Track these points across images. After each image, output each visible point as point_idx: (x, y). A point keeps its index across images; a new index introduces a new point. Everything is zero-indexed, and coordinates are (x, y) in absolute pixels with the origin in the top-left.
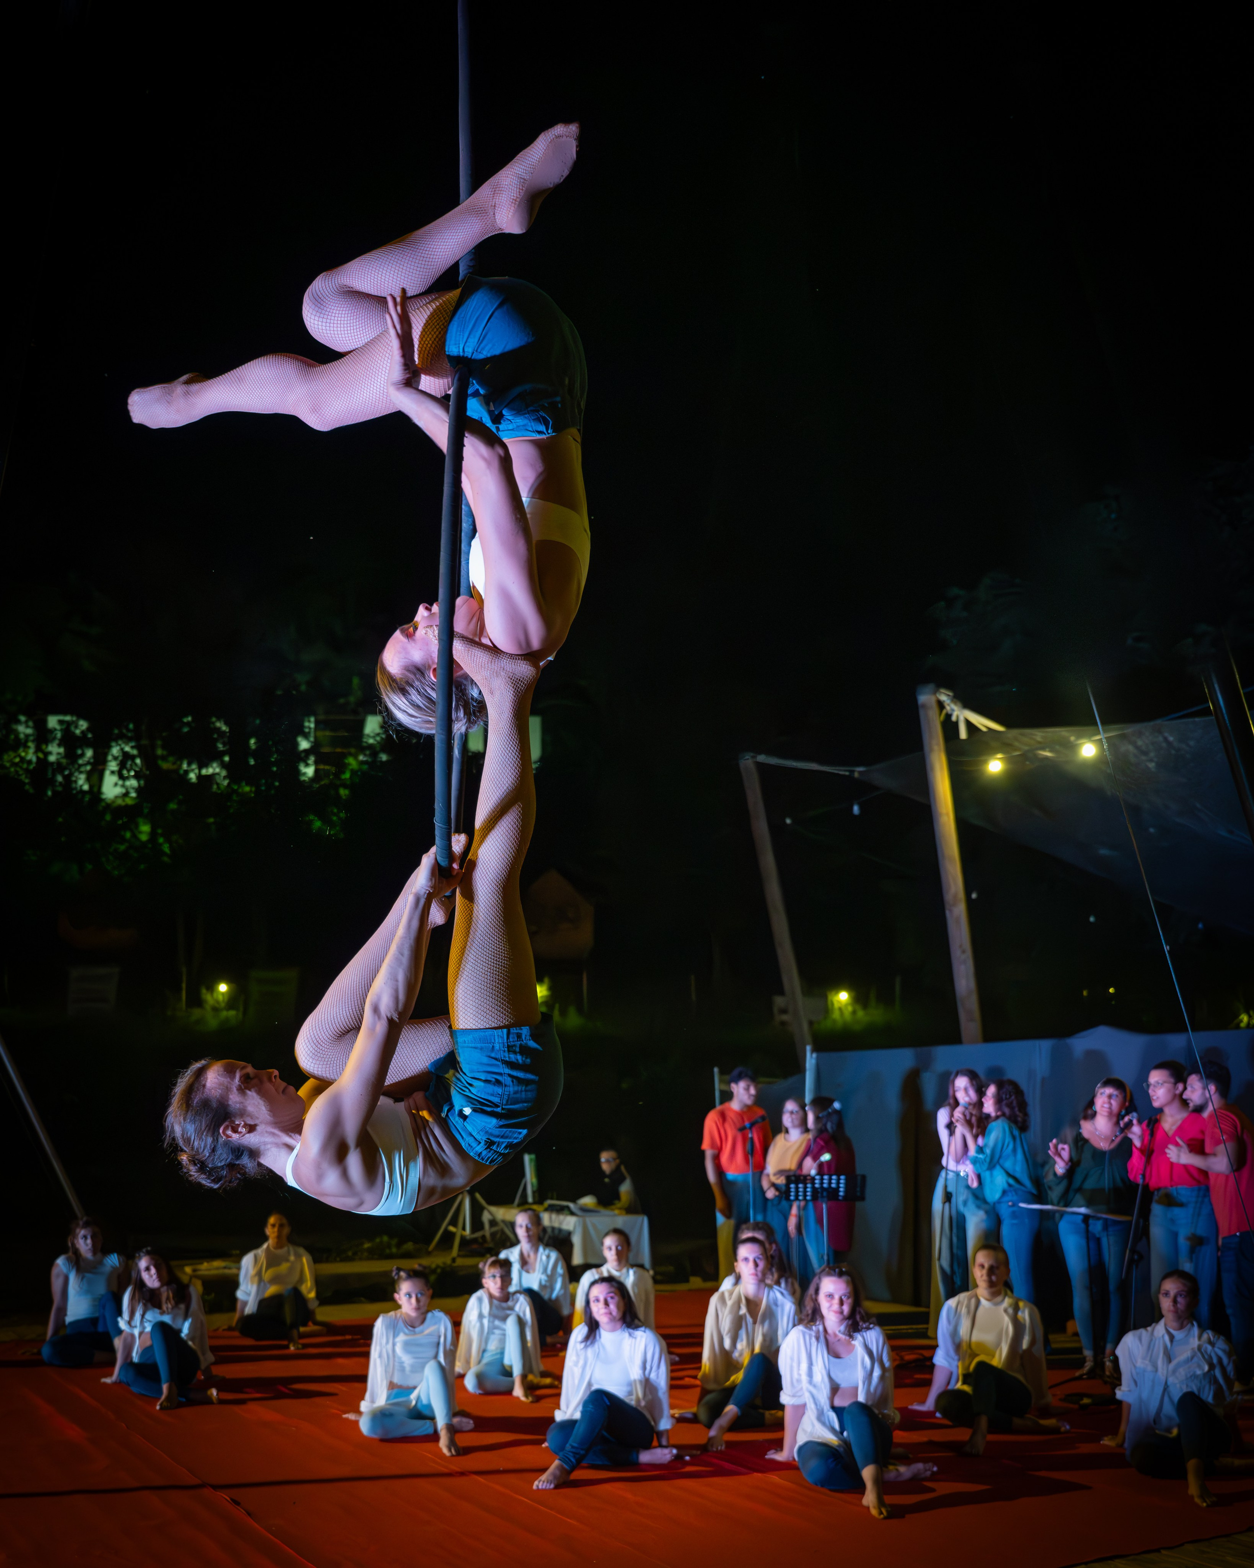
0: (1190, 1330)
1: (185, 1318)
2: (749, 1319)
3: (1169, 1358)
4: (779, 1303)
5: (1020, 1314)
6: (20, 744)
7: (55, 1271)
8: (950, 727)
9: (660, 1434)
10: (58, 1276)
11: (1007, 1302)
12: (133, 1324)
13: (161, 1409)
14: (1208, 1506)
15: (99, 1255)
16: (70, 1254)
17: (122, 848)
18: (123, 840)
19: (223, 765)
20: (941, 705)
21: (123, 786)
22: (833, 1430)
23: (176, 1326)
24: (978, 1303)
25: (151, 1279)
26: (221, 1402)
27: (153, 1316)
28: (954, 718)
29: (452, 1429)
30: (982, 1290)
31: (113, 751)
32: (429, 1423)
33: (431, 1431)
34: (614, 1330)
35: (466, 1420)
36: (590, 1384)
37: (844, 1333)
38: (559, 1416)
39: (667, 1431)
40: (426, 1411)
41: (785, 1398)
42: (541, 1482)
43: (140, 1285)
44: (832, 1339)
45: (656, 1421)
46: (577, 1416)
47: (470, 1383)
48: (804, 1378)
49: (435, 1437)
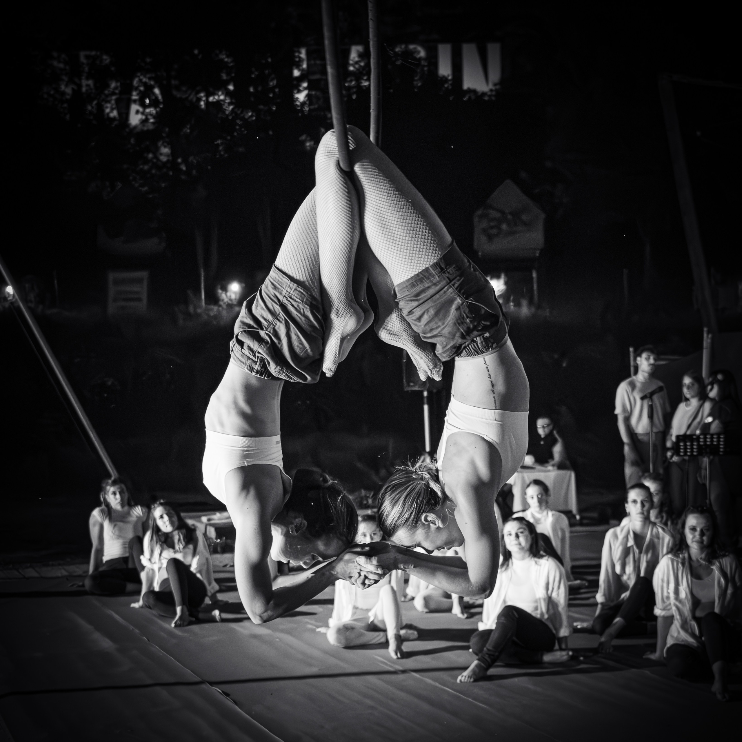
1: (194, 554)
2: (637, 551)
7: (91, 521)
9: (560, 640)
10: (94, 525)
12: (153, 561)
13: (176, 626)
15: (126, 508)
16: (103, 506)
17: (146, 167)
18: (146, 161)
19: (228, 93)
21: (144, 113)
23: (187, 562)
25: (165, 525)
26: (223, 620)
27: (168, 554)
29: (400, 640)
31: (136, 82)
32: (382, 634)
33: (383, 640)
34: (523, 558)
35: (410, 632)
36: (504, 601)
37: (704, 560)
38: (482, 627)
39: (565, 638)
40: (380, 625)
41: (658, 611)
42: (463, 677)
43: (157, 530)
44: (695, 564)
45: (558, 630)
46: (494, 627)
47: (419, 604)
48: (672, 595)
49: (385, 645)
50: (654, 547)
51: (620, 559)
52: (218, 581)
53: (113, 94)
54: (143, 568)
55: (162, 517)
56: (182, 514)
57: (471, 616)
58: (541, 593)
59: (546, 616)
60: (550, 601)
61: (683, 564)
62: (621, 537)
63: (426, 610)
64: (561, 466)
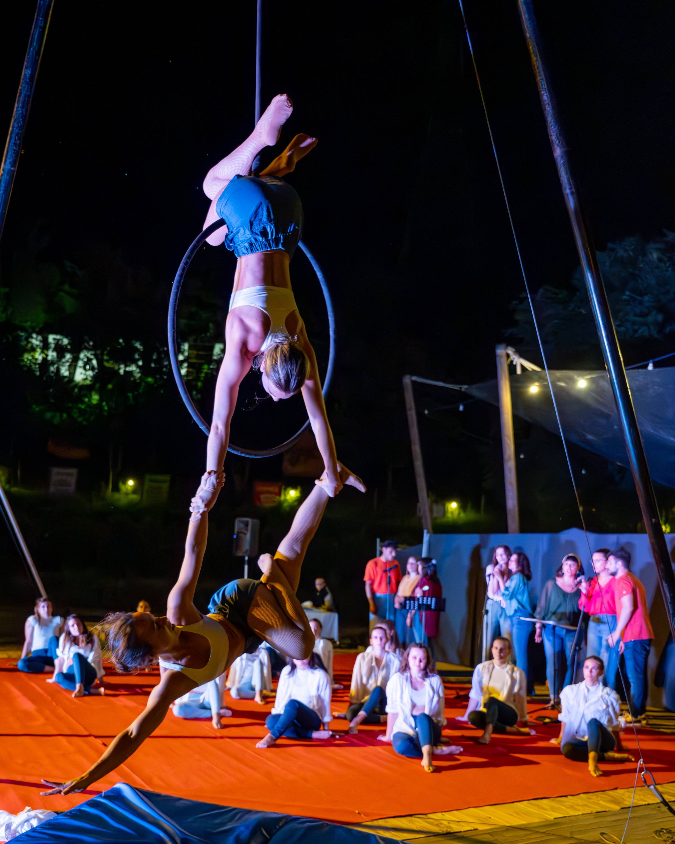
0: (598, 687)
1: (91, 650)
2: (377, 669)
3: (586, 700)
4: (392, 660)
5: (515, 674)
6: (33, 349)
7: (27, 624)
8: (512, 367)
9: (324, 724)
10: (29, 626)
11: (509, 667)
12: (64, 652)
13: (75, 696)
14: (597, 776)
15: (51, 617)
17: (83, 407)
18: (83, 402)
19: (138, 366)
20: (508, 356)
21: (85, 374)
22: (411, 727)
23: (85, 655)
24: (494, 667)
25: (75, 631)
26: (106, 695)
27: (75, 649)
28: (515, 363)
29: (220, 717)
30: (496, 660)
31: (82, 356)
32: (208, 711)
33: (209, 716)
34: (304, 669)
35: (227, 711)
36: (290, 696)
37: (421, 678)
38: (274, 711)
39: (328, 723)
40: (207, 705)
41: (388, 709)
42: (261, 744)
43: (69, 633)
44: (413, 680)
45: (323, 717)
46: (282, 712)
47: (233, 693)
48: (398, 699)
49: (210, 719)
50: (387, 666)
51: (366, 674)
52: (105, 668)
53: (67, 362)
54: (57, 657)
55: (73, 626)
56: (86, 623)
57: (267, 703)
58: (314, 693)
59: (316, 708)
60: (319, 698)
61: (407, 680)
62: (367, 659)
63: (238, 697)
64: (329, 610)
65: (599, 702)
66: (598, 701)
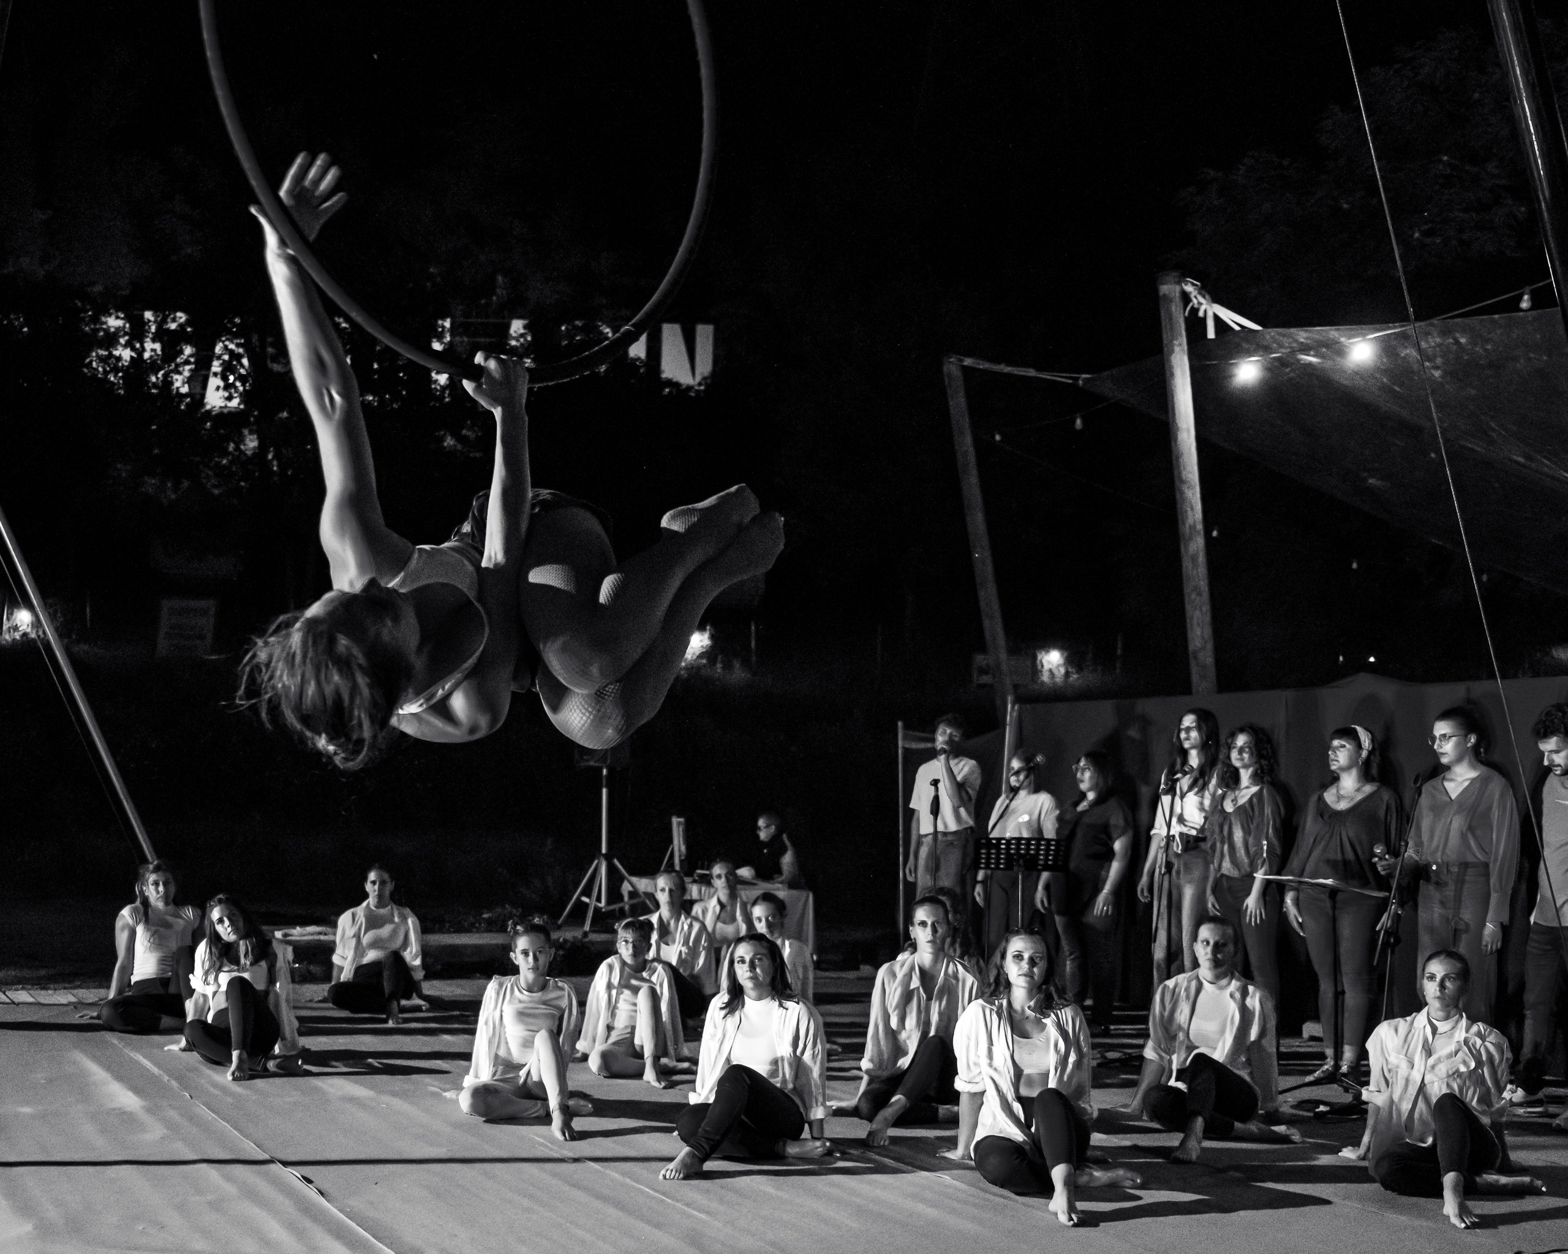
2: (924, 995)
3: (1428, 1051)
4: (960, 976)
5: (1249, 1002)
6: (111, 339)
7: (119, 924)
8: (1195, 324)
9: (811, 1124)
10: (123, 929)
11: (1235, 984)
12: (206, 982)
13: (233, 1079)
14: (1467, 1227)
15: (171, 907)
16: (138, 903)
17: (222, 461)
20: (1186, 298)
21: (227, 389)
22: (1017, 1123)
27: (229, 972)
28: (1201, 314)
29: (568, 1114)
30: (1205, 971)
31: (218, 349)
32: (539, 1103)
33: (542, 1112)
35: (582, 1102)
38: (694, 1099)
39: (820, 1121)
40: (536, 1091)
41: (960, 1084)
42: (669, 1171)
43: (215, 939)
44: (1018, 1016)
45: (807, 1108)
47: (594, 1064)
48: (984, 1060)
49: (546, 1119)
50: (950, 991)
51: (896, 1007)
53: (187, 362)
54: (191, 992)
55: (221, 921)
59: (790, 1086)
60: (797, 1063)
62: (901, 974)
63: (605, 1073)
64: (793, 884)
65: (1460, 1054)
66: (1456, 1053)
